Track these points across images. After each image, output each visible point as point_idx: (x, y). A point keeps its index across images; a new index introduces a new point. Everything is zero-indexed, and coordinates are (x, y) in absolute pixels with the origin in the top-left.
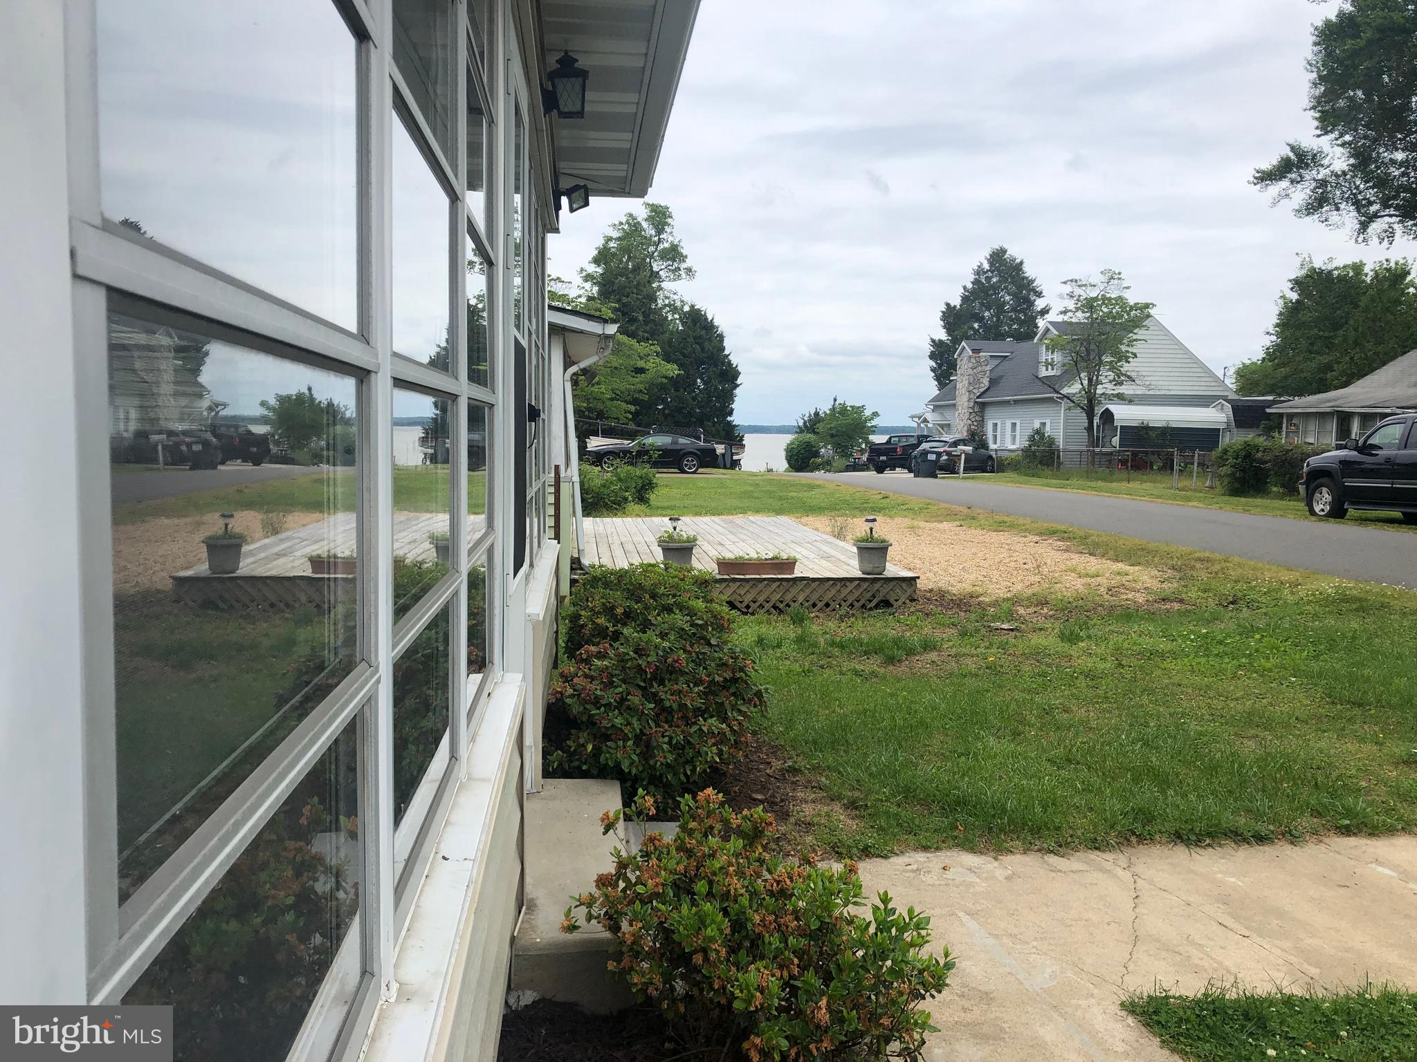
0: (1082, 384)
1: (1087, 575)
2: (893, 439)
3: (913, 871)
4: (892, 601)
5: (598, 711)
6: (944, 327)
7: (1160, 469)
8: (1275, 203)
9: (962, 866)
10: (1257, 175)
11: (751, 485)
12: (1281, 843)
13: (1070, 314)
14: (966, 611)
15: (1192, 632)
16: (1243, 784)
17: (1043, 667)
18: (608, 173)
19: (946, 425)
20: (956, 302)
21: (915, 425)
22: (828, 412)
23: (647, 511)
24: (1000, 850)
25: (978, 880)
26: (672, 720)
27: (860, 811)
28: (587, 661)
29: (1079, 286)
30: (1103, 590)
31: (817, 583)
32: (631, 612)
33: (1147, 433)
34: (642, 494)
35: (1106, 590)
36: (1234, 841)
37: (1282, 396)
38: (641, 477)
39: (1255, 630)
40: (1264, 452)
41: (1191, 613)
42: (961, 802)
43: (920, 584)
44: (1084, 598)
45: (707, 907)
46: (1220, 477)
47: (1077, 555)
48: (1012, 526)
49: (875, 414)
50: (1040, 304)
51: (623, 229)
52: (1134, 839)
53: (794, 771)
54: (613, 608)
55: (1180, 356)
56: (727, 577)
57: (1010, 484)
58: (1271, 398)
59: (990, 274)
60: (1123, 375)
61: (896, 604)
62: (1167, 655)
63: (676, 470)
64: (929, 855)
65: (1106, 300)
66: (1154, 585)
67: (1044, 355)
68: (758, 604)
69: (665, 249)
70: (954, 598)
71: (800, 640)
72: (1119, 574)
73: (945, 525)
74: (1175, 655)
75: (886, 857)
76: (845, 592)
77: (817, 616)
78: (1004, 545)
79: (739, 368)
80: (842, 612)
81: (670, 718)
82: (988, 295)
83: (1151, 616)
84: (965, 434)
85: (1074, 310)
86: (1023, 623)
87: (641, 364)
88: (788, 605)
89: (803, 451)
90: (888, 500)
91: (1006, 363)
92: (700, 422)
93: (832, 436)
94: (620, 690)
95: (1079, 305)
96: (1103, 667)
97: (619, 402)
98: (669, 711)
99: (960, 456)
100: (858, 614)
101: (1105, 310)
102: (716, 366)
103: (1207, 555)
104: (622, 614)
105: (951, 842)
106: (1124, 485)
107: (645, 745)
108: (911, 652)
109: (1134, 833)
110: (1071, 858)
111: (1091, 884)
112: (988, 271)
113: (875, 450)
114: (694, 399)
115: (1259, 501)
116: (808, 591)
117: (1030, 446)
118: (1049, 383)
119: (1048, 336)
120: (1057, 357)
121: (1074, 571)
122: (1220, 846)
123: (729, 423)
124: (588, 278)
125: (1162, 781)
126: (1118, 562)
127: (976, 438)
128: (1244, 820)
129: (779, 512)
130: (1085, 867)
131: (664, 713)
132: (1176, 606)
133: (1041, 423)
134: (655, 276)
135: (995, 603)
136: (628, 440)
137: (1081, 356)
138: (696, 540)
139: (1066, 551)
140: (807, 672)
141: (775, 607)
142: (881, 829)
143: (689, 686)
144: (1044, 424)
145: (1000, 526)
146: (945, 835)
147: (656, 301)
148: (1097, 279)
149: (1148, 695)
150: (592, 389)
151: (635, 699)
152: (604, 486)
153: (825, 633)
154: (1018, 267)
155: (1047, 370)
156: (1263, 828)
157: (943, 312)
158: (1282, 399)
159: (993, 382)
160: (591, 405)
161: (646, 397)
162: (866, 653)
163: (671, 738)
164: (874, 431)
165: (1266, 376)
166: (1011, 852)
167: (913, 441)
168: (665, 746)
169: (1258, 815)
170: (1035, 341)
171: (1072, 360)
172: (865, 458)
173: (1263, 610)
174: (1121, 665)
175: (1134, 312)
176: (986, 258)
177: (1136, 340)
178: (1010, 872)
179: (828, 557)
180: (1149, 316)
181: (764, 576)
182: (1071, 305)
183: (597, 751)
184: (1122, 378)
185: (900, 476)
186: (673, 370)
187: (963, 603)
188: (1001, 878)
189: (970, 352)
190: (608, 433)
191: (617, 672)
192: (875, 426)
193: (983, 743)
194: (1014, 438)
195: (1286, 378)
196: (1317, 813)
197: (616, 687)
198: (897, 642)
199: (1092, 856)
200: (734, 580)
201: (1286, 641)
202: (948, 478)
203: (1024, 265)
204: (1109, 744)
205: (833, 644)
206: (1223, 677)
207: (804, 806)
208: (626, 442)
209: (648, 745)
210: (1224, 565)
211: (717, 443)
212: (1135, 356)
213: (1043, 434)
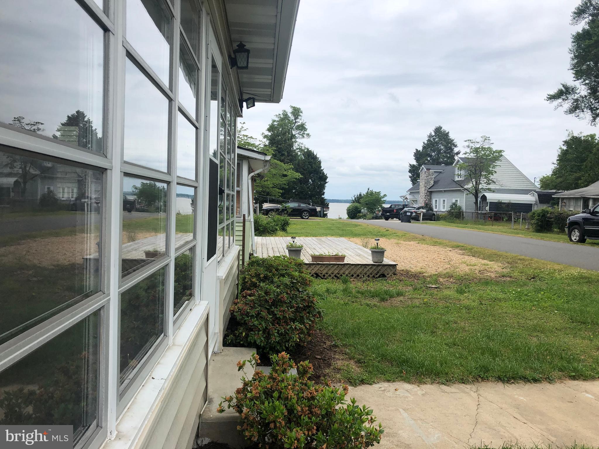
0: (473, 184)
1: (470, 265)
2: (392, 206)
3: (382, 391)
4: (386, 274)
5: (248, 319)
6: (415, 159)
7: (506, 220)
8: (556, 109)
9: (403, 389)
10: (548, 97)
11: (331, 224)
12: (544, 383)
13: (468, 154)
14: (417, 280)
15: (514, 290)
16: (529, 357)
17: (448, 304)
18: (263, 93)
19: (415, 200)
20: (420, 149)
21: (402, 200)
22: (365, 194)
23: (286, 234)
24: (421, 382)
25: (410, 395)
26: (280, 323)
27: (362, 364)
28: (245, 297)
29: (472, 142)
30: (477, 271)
31: (354, 266)
32: (267, 277)
33: (501, 205)
34: (284, 227)
35: (478, 272)
36: (524, 381)
37: (559, 190)
38: (283, 220)
39: (541, 290)
40: (551, 214)
41: (515, 282)
42: (406, 361)
43: (398, 267)
44: (469, 275)
45: (277, 403)
46: (532, 224)
47: (467, 257)
48: (440, 244)
49: (385, 195)
50: (456, 150)
51: (280, 117)
52: (480, 380)
53: (336, 346)
54: (259, 275)
55: (515, 173)
56: (315, 263)
57: (441, 226)
58: (554, 191)
59: (435, 137)
60: (490, 180)
61: (388, 276)
62: (502, 300)
63: (300, 218)
64: (390, 384)
65: (483, 149)
66: (499, 270)
67: (457, 172)
68: (328, 275)
69: (298, 125)
70: (413, 274)
71: (345, 290)
72: (484, 265)
73: (412, 243)
74: (505, 300)
75: (371, 384)
76: (366, 270)
77: (353, 280)
78: (436, 252)
79: (327, 175)
80: (364, 279)
81: (279, 322)
82: (434, 146)
83: (497, 283)
84: (423, 204)
85: (469, 153)
86: (441, 285)
87: (285, 173)
88: (341, 275)
89: (354, 210)
90: (388, 232)
91: (441, 175)
92: (311, 197)
93: (367, 204)
94: (258, 309)
95: (472, 151)
96: (473, 304)
97: (276, 189)
98: (279, 319)
99: (421, 213)
100: (371, 280)
101: (483, 153)
102: (317, 174)
103: (523, 257)
104: (263, 277)
105: (400, 378)
106: (490, 227)
107: (267, 333)
108: (392, 297)
109: (480, 377)
110: (452, 387)
111: (459, 398)
112: (434, 136)
113: (385, 210)
114: (308, 188)
115: (548, 235)
116: (350, 270)
117: (451, 210)
118: (459, 183)
119: (459, 163)
120: (463, 172)
121: (465, 263)
122: (518, 383)
123: (323, 198)
124: (265, 137)
125: (494, 354)
126: (485, 259)
127: (428, 206)
128: (529, 372)
129: (341, 236)
130: (457, 391)
131: (276, 320)
132: (508, 279)
133: (456, 200)
134: (293, 136)
135: (430, 276)
136: (280, 204)
137: (472, 172)
138: (303, 247)
139: (462, 254)
140: (346, 304)
141: (335, 276)
142: (370, 372)
143: (288, 309)
144: (457, 201)
145: (435, 244)
146: (397, 375)
147: (293, 147)
148: (479, 139)
149: (492, 317)
150: (264, 183)
151: (264, 314)
152: (268, 224)
153: (356, 288)
154: (447, 134)
155: (458, 178)
156: (537, 376)
157: (414, 153)
158: (559, 191)
159: (435, 182)
160: (264, 190)
161: (287, 187)
162: (372, 296)
163: (278, 331)
164: (385, 203)
165: (552, 182)
166: (426, 383)
167: (401, 207)
168: (276, 334)
169: (535, 370)
170: (453, 165)
171: (469, 174)
172: (380, 214)
173: (546, 282)
174: (481, 304)
175: (495, 154)
176: (433, 131)
177: (496, 166)
178: (424, 392)
179: (359, 255)
180: (501, 156)
181: (331, 263)
182: (468, 150)
183: (247, 336)
184: (490, 182)
185: (396, 222)
186: (298, 175)
187: (416, 276)
188: (420, 395)
189: (426, 170)
190: (272, 201)
191: (257, 302)
192: (385, 201)
193: (418, 336)
194: (444, 206)
195: (561, 182)
196: (561, 370)
197: (256, 308)
198: (386, 292)
199: (461, 386)
200: (318, 264)
201: (554, 295)
202: (415, 223)
203: (449, 134)
204: (472, 338)
205: (358, 292)
206: (526, 310)
207: (338, 361)
208: (279, 205)
209: (269, 334)
210: (530, 262)
211: (317, 206)
212: (496, 172)
213: (457, 205)
